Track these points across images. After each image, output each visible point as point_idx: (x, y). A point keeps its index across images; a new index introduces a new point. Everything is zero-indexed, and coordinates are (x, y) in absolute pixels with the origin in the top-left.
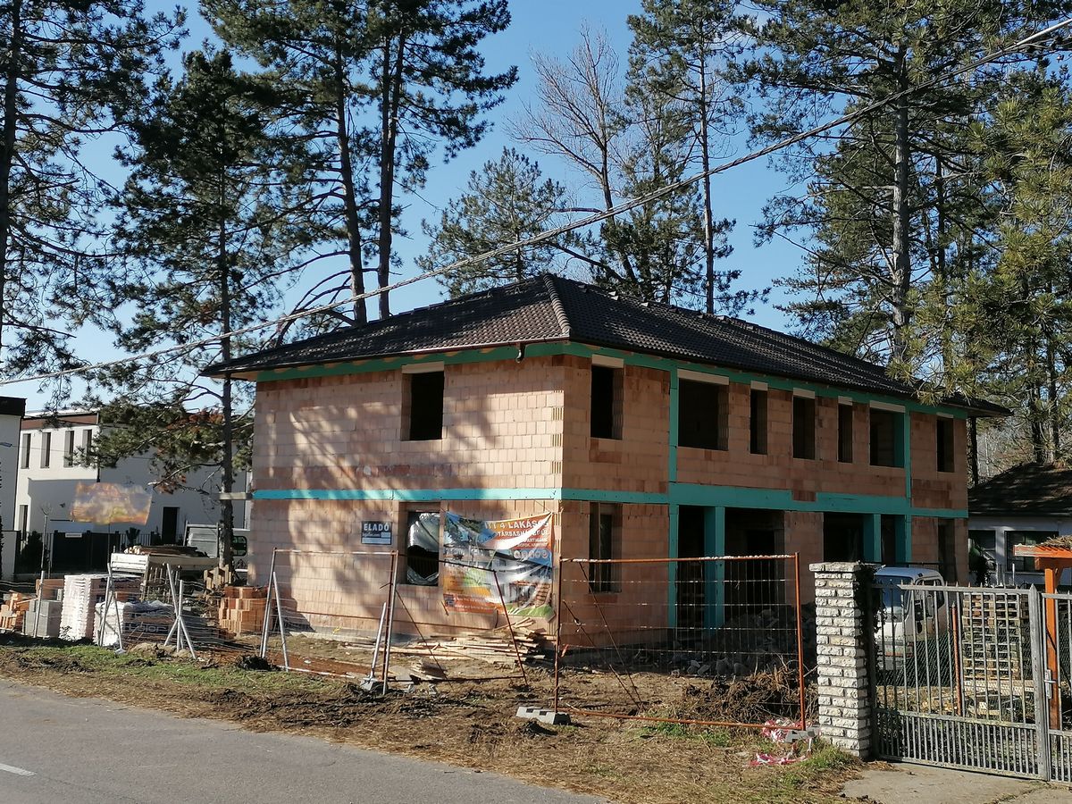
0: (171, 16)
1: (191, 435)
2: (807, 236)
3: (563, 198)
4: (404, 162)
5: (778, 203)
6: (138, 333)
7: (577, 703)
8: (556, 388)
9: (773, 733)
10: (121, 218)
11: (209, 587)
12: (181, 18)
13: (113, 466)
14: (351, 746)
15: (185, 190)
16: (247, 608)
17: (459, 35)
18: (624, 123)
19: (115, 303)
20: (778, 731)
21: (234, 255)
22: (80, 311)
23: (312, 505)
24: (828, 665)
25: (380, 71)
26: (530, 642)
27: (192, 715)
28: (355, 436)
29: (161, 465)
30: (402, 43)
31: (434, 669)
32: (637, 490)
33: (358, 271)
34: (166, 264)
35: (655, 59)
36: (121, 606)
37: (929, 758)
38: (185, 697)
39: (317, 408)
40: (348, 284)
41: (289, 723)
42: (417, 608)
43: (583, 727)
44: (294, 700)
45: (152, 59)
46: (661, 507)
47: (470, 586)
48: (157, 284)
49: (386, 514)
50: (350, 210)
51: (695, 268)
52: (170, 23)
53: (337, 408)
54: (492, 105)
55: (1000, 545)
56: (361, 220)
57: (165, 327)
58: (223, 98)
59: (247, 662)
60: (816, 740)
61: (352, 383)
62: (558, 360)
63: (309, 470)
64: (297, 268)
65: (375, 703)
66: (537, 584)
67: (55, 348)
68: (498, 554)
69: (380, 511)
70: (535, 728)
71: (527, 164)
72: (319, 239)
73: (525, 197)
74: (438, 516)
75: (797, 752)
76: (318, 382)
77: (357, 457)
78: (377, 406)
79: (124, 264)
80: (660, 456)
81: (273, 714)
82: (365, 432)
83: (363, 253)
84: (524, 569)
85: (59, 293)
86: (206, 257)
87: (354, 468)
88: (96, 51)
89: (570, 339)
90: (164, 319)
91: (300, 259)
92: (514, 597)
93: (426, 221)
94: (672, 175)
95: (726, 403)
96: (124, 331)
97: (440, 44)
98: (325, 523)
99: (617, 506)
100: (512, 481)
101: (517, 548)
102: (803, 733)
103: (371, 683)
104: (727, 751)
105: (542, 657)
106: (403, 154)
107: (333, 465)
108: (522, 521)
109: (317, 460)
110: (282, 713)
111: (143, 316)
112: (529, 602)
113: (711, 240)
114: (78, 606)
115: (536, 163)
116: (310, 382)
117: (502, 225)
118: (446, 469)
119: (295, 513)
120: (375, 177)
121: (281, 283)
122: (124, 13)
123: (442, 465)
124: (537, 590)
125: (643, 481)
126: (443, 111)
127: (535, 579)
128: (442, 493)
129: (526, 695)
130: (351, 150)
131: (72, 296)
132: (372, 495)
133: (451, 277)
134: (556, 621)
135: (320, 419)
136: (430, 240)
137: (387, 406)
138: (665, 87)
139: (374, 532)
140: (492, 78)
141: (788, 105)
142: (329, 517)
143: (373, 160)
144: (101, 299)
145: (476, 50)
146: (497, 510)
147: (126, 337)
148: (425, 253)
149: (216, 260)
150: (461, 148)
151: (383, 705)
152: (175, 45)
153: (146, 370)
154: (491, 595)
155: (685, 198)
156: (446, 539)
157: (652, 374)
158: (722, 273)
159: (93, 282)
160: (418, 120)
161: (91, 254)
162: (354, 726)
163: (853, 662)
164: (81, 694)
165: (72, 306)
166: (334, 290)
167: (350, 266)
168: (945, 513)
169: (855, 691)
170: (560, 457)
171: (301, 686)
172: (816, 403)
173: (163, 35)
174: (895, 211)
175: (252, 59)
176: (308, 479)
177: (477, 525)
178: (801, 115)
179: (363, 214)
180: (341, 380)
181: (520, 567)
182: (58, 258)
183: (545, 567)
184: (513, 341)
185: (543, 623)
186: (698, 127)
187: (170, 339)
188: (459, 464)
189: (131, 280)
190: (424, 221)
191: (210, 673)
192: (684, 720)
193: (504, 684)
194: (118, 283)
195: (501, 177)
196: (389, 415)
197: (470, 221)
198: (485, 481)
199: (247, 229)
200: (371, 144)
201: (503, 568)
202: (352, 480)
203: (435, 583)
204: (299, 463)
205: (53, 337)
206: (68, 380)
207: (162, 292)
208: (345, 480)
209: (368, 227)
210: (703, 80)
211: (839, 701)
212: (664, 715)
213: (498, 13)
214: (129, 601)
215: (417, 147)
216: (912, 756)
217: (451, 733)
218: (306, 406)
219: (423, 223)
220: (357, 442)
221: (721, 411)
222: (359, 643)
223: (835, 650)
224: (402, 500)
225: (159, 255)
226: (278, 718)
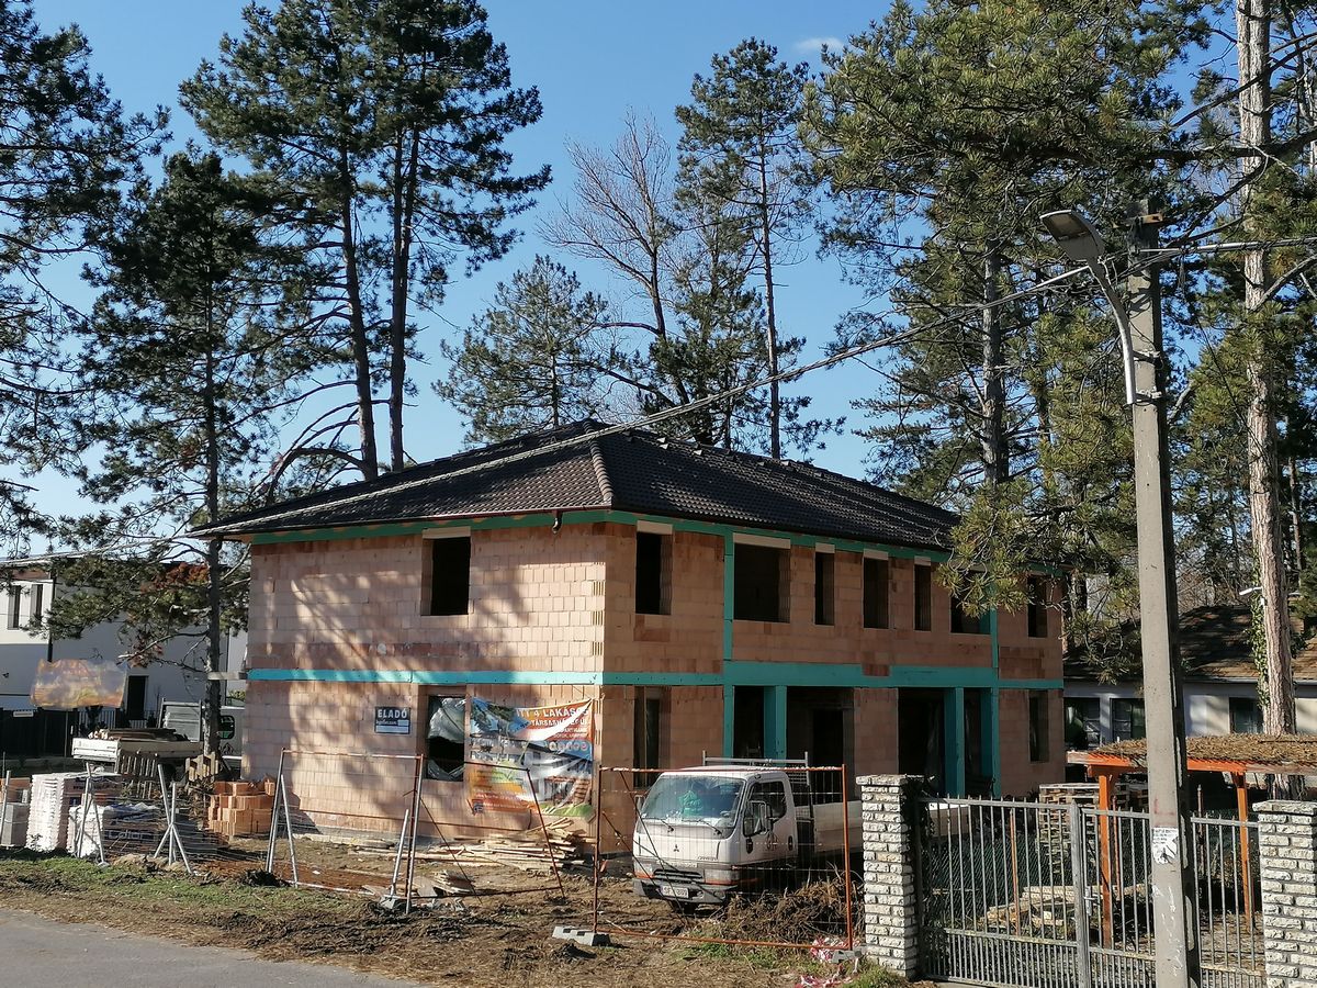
0: (151, 116)
1: (168, 597)
2: (884, 359)
3: (605, 313)
4: (419, 274)
5: (853, 320)
6: (107, 480)
7: (618, 918)
8: (597, 559)
9: (821, 952)
10: (90, 347)
11: (191, 779)
12: (163, 119)
13: (78, 636)
14: (377, 975)
15: (164, 314)
16: (242, 807)
17: (482, 129)
18: (673, 229)
19: (82, 446)
20: (826, 950)
21: (220, 386)
22: (39, 455)
23: (315, 688)
24: (874, 882)
25: (390, 171)
26: (567, 846)
27: (201, 943)
28: (368, 609)
29: (133, 632)
30: (417, 138)
31: (463, 880)
32: (688, 671)
33: (366, 403)
34: (141, 399)
35: (710, 158)
36: (101, 810)
37: (975, 977)
38: (190, 921)
39: (321, 576)
40: (354, 418)
41: (306, 950)
42: (439, 807)
43: (624, 947)
44: (309, 923)
45: (130, 166)
46: (715, 689)
47: (499, 781)
48: (130, 422)
49: (403, 699)
50: (357, 330)
51: (758, 395)
52: (150, 125)
53: (346, 576)
54: (522, 208)
55: (1105, 715)
56: (369, 342)
57: (139, 472)
58: (211, 208)
59: (253, 878)
60: (862, 960)
61: (365, 548)
62: (600, 528)
63: (313, 648)
64: (294, 400)
65: (399, 925)
66: (575, 780)
67: (12, 501)
68: (532, 746)
69: (396, 695)
70: (572, 951)
71: (564, 273)
72: (319, 363)
73: (563, 313)
74: (464, 702)
75: (843, 973)
76: (325, 546)
77: (370, 633)
78: (393, 575)
79: (92, 400)
80: (713, 631)
81: (289, 940)
82: (379, 604)
83: (371, 380)
84: (561, 763)
85: (15, 435)
86: (188, 391)
87: (366, 646)
88: (65, 160)
89: (612, 508)
90: (138, 463)
91: (297, 387)
92: (549, 795)
93: (446, 342)
94: (731, 286)
95: (788, 569)
96: (91, 476)
97: (461, 139)
98: (331, 708)
99: (665, 690)
100: (547, 662)
101: (552, 739)
102: (850, 953)
103: (393, 901)
104: (772, 973)
105: (581, 862)
106: (418, 265)
107: (341, 641)
108: (558, 708)
109: (322, 635)
110: (299, 938)
111: (113, 459)
112: (566, 800)
113: (775, 363)
114: (49, 811)
115: (574, 273)
116: (315, 546)
117: (534, 345)
118: (471, 647)
119: (297, 697)
120: (385, 293)
121: (275, 417)
122: (98, 118)
123: (469, 644)
124: (575, 786)
125: (695, 660)
126: (464, 216)
127: (573, 774)
128: (467, 676)
129: (563, 909)
130: (357, 261)
131: (30, 438)
132: (386, 676)
133: (475, 406)
134: (596, 821)
135: (327, 588)
136: (451, 364)
137: (404, 575)
138: (722, 189)
139: (391, 720)
140: (521, 179)
141: (864, 208)
142: (338, 702)
143: (383, 273)
144: (65, 441)
145: (503, 147)
146: (529, 695)
147: (93, 484)
148: (445, 379)
149: (202, 393)
150: (486, 260)
151: (408, 927)
152: (157, 150)
153: (117, 524)
154: (523, 792)
155: (747, 313)
156: (472, 728)
157: (704, 539)
158: (790, 400)
159: (56, 422)
160: (434, 227)
161: (55, 391)
162: (379, 952)
163: (900, 879)
164: (72, 920)
165: (30, 449)
166: (337, 425)
167: (356, 398)
168: (1037, 684)
169: (902, 908)
170: (601, 638)
171: (315, 905)
172: (890, 565)
173: (143, 139)
174: (985, 333)
175: (242, 157)
176: (312, 658)
177: (507, 713)
178: (879, 220)
179: (371, 335)
180: (351, 544)
181: (557, 760)
182: (15, 396)
183: (584, 760)
184: (549, 508)
185: (581, 824)
186: (760, 234)
187: (144, 486)
188: (487, 643)
189: (101, 419)
190: (443, 341)
191: (211, 890)
192: (730, 940)
193: (537, 897)
194: (85, 422)
195: (532, 289)
196: (408, 586)
197: (498, 340)
198: (517, 663)
199: (236, 356)
200: (380, 255)
201: (537, 761)
202: (363, 660)
203: (460, 778)
204: (301, 638)
205: (10, 489)
206: (26, 539)
207: (136, 432)
208: (355, 659)
209: (377, 349)
210: (764, 180)
211: (885, 920)
212: (709, 935)
213: (527, 102)
214: (109, 803)
215: (434, 257)
216: (958, 975)
217: (483, 959)
218: (310, 573)
219: (443, 344)
220: (370, 616)
221: (782, 577)
222: (372, 847)
223: (882, 867)
224: (422, 683)
225: (133, 389)
226: (296, 945)
